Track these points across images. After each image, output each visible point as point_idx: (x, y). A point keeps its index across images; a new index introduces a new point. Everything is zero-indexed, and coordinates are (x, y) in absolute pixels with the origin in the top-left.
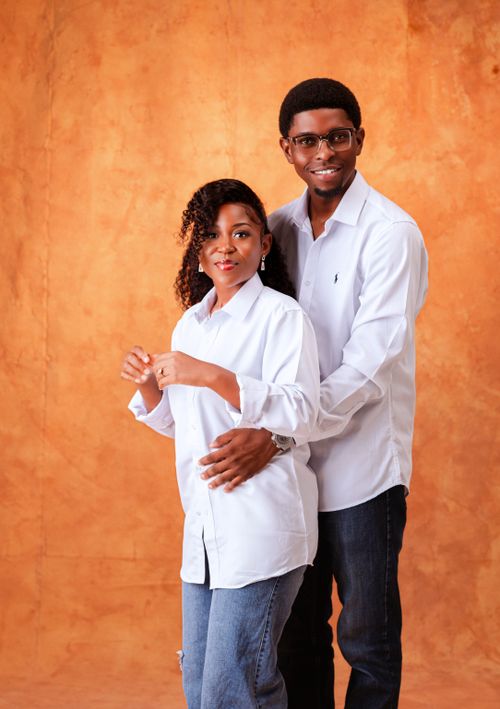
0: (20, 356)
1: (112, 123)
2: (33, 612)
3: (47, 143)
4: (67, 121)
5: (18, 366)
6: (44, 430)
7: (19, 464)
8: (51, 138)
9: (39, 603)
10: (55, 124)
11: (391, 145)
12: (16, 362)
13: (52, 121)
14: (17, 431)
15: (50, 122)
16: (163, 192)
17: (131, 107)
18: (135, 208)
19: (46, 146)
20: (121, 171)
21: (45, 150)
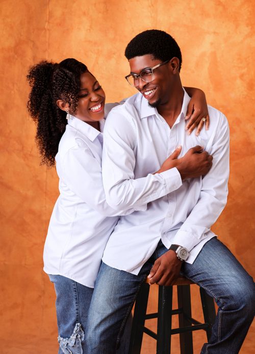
0: (32, 149)
1: (84, 14)
2: (40, 296)
3: (46, 25)
4: (58, 13)
5: (31, 155)
6: (45, 193)
7: (31, 212)
8: (49, 22)
9: (44, 292)
10: (51, 15)
11: (247, 25)
12: (29, 153)
13: (49, 12)
14: (30, 193)
15: (48, 13)
16: (114, 54)
17: (95, 4)
18: (97, 63)
19: (46, 27)
20: (90, 42)
21: (45, 29)
